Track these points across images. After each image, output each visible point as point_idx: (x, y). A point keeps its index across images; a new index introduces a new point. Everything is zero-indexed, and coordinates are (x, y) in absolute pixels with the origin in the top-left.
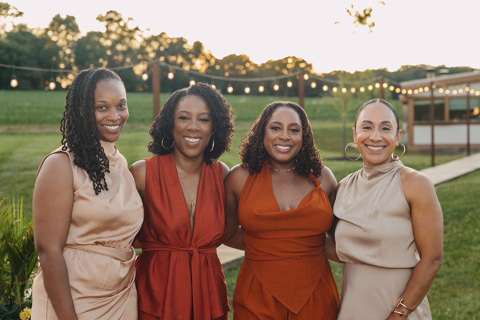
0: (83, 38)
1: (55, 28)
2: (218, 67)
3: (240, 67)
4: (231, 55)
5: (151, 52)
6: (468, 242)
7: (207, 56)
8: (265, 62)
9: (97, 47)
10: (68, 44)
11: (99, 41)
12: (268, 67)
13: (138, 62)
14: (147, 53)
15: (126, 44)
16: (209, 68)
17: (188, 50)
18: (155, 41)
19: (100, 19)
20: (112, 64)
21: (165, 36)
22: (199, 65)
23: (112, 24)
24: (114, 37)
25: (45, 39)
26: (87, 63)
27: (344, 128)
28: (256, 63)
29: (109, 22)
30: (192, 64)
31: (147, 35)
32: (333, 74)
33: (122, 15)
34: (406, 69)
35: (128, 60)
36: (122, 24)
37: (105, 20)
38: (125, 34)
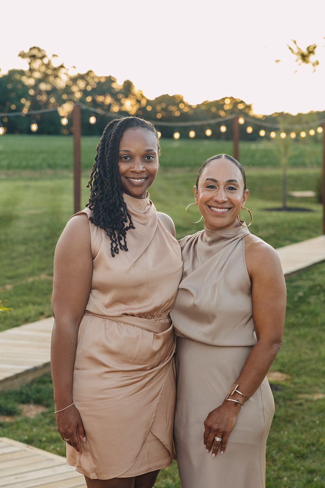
0: (4, 76)
2: (149, 108)
3: (174, 108)
4: (163, 96)
5: (78, 91)
7: (137, 96)
8: (200, 103)
9: (19, 86)
11: (21, 80)
12: (204, 108)
13: (64, 102)
14: (72, 93)
15: (51, 84)
16: (139, 109)
17: (117, 90)
18: (81, 79)
19: (22, 55)
20: (35, 105)
21: (92, 75)
22: (129, 105)
23: (35, 61)
24: (37, 75)
26: (8, 103)
27: (285, 175)
28: (190, 104)
29: (33, 59)
30: (121, 105)
31: (73, 73)
32: (275, 115)
33: (45, 52)
35: (53, 100)
36: (46, 61)
37: (27, 57)
38: (49, 72)
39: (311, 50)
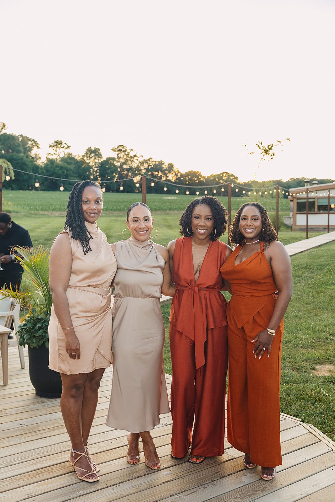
0: (104, 161)
1: (88, 155)
2: (182, 179)
3: (196, 179)
4: (190, 171)
5: (144, 169)
6: (326, 284)
7: (176, 172)
8: (210, 175)
9: (113, 166)
10: (95, 165)
11: (113, 163)
12: (211, 178)
13: (136, 175)
14: (141, 170)
15: (129, 165)
16: (177, 179)
17: (165, 168)
18: (145, 163)
19: (114, 150)
20: (121, 176)
21: (151, 160)
22: (171, 177)
23: (121, 153)
24: (122, 160)
25: (82, 162)
26: (106, 176)
28: (204, 176)
29: (119, 152)
30: (167, 176)
31: (141, 159)
32: (250, 182)
33: (127, 148)
34: (292, 180)
35: (130, 174)
37: (116, 151)
38: (128, 159)
39: (270, 147)
